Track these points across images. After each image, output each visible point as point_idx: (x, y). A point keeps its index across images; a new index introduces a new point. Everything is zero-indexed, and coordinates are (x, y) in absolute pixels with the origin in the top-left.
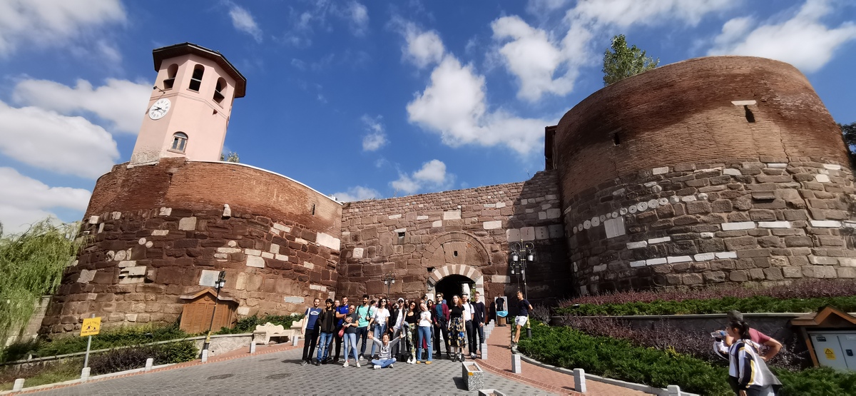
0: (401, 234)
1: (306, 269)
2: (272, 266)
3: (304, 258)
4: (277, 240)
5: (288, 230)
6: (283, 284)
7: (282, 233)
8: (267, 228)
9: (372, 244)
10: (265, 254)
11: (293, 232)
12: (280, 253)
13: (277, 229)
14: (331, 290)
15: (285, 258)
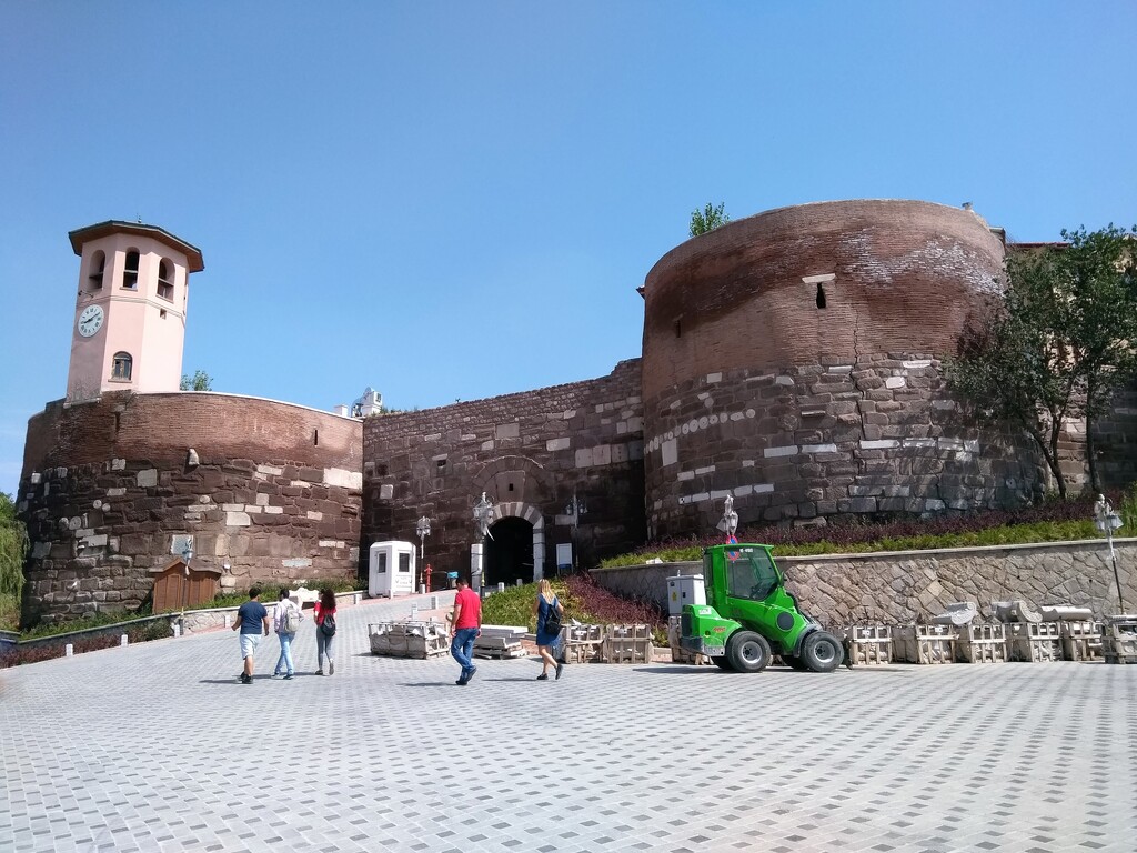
0: (442, 462)
1: (311, 520)
2: (263, 523)
3: (305, 509)
4: (264, 488)
5: (278, 472)
6: (277, 542)
7: (271, 477)
8: (249, 474)
9: (404, 478)
10: (249, 508)
11: (285, 474)
12: (270, 504)
13: (263, 472)
14: (352, 545)
15: (278, 510)
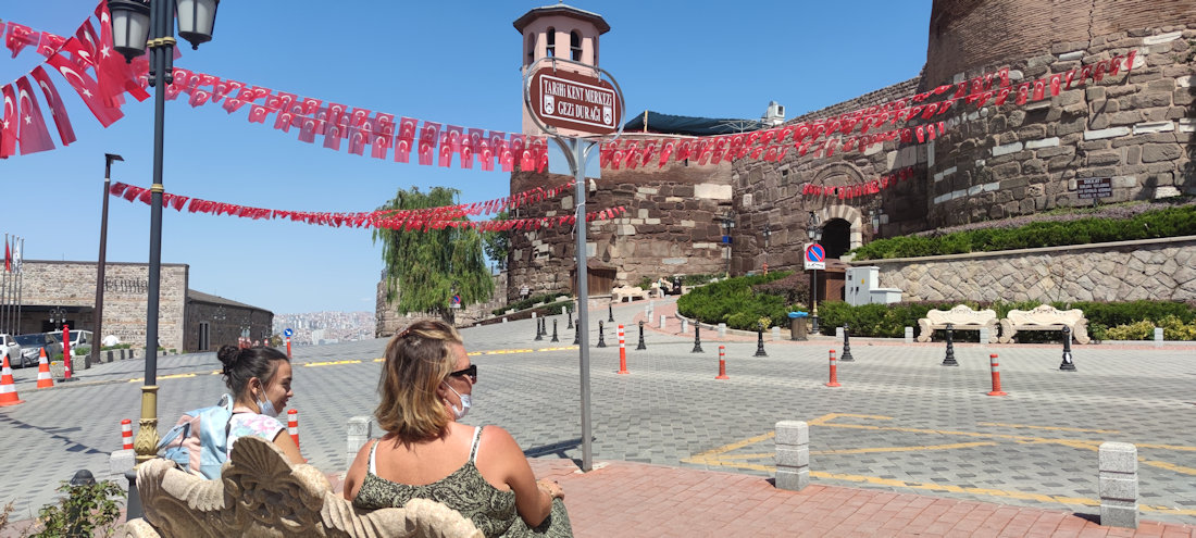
0: (785, 172)
1: (685, 228)
2: (645, 232)
3: (679, 217)
4: (644, 205)
5: (654, 191)
6: (658, 247)
7: (649, 196)
8: (632, 195)
9: (759, 188)
10: (634, 221)
11: (661, 193)
12: (650, 217)
13: (643, 193)
14: (724, 246)
15: (656, 221)
